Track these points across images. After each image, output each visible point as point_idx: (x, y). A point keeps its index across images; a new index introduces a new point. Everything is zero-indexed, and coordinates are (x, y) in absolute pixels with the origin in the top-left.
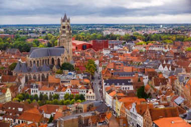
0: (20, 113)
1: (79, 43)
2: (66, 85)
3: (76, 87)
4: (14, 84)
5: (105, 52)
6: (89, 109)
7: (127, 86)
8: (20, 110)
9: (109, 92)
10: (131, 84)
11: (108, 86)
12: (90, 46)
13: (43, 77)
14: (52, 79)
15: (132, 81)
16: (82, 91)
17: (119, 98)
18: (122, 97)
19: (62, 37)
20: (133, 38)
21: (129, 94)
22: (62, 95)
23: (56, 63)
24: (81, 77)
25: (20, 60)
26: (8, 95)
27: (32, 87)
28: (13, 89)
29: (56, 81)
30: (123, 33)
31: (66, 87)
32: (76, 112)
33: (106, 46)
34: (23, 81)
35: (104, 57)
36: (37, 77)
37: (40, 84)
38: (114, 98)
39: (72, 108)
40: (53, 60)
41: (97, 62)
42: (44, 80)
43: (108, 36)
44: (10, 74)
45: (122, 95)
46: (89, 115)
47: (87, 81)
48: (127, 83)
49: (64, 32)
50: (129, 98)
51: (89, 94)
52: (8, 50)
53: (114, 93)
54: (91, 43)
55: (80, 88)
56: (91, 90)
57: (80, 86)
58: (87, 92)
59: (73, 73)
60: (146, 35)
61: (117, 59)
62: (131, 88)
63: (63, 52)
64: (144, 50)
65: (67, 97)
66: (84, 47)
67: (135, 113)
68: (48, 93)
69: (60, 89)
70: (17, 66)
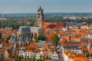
1: (48, 24)
2: (40, 49)
3: (46, 50)
5: (64, 30)
7: (77, 51)
9: (67, 54)
10: (81, 49)
11: (66, 50)
14: (32, 45)
15: (80, 47)
16: (50, 53)
17: (72, 58)
18: (74, 57)
19: (38, 20)
20: (81, 21)
21: (79, 55)
22: (38, 55)
23: (34, 36)
25: (13, 34)
27: (20, 50)
28: (9, 51)
29: (34, 47)
30: (74, 18)
31: (40, 51)
33: (65, 26)
34: (15, 46)
35: (64, 33)
36: (23, 44)
38: (69, 58)
40: (32, 34)
41: (59, 36)
43: (66, 20)
44: (8, 42)
45: (74, 55)
47: (53, 47)
48: (77, 49)
49: (39, 17)
50: (79, 58)
51: (54, 55)
52: (6, 28)
53: (69, 54)
54: (56, 24)
56: (55, 53)
57: (49, 50)
58: (53, 53)
59: (44, 42)
60: (89, 19)
61: (71, 34)
62: (80, 52)
64: (88, 28)
69: (36, 52)
70: (12, 38)
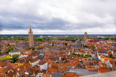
0: (73, 59)
1: (89, 40)
2: (86, 52)
3: (89, 53)
4: (71, 50)
5: (98, 43)
6: (93, 60)
8: (73, 58)
9: (100, 55)
10: (107, 53)
11: (99, 53)
12: (93, 41)
13: (79, 49)
14: (81, 50)
15: (107, 52)
16: (90, 54)
17: (103, 57)
19: (84, 38)
20: (108, 39)
21: (107, 57)
22: (84, 55)
23: (82, 45)
24: (90, 50)
26: (69, 53)
28: (71, 52)
29: (82, 50)
30: (104, 37)
33: (98, 41)
34: (73, 50)
35: (98, 44)
36: (77, 49)
37: (78, 51)
38: (101, 57)
39: (88, 59)
40: (82, 44)
41: (95, 46)
42: (79, 50)
43: (99, 38)
44: (70, 47)
45: (104, 56)
46: (93, 61)
47: (92, 51)
48: (106, 53)
49: (85, 36)
51: (93, 55)
52: (69, 41)
53: (101, 56)
54: (93, 40)
56: (93, 54)
59: (88, 48)
60: (112, 38)
61: (102, 45)
62: (107, 55)
63: (85, 42)
64: (111, 43)
65: (86, 55)
66: (91, 41)
67: (109, 63)
68: (80, 53)
69: (84, 53)
70: (72, 45)
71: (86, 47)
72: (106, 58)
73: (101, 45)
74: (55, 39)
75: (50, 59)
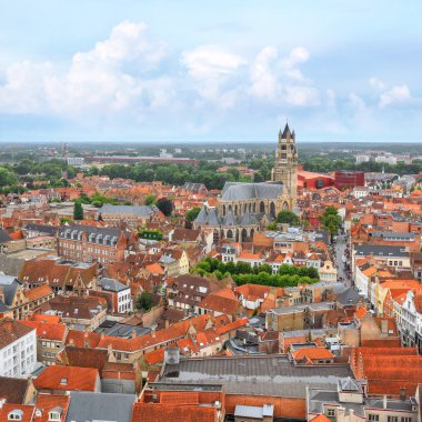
0: (203, 297)
1: (309, 176)
2: (284, 251)
3: (301, 255)
4: (194, 244)
5: (358, 194)
6: (325, 297)
7: (398, 259)
8: (203, 290)
9: (365, 267)
10: (406, 255)
11: (361, 257)
12: (330, 183)
13: (244, 232)
15: (407, 250)
16: (311, 263)
17: (382, 281)
18: (387, 278)
19: (280, 165)
21: (404, 275)
22: (276, 266)
23: (267, 210)
24: (312, 236)
25: (206, 204)
26: (184, 261)
27: (224, 250)
28: (193, 253)
30: (393, 160)
31: (284, 255)
32: (301, 301)
33: (360, 182)
34: (210, 239)
35: (357, 203)
36: (234, 235)
37: (238, 248)
38: (373, 279)
39: (295, 293)
40: (262, 205)
41: (342, 212)
42: (245, 239)
43: (364, 164)
44: (189, 226)
45: (386, 274)
46: (324, 307)
47: (321, 245)
49: (284, 156)
50: (402, 282)
51: (324, 269)
52: (187, 185)
53: (371, 271)
54: (332, 176)
55: (310, 258)
56: (328, 263)
57: (309, 255)
58: (322, 265)
59: (296, 230)
61: (381, 207)
62: (406, 263)
63: (281, 191)
65: (285, 271)
66: (317, 184)
67: (413, 309)
69: (273, 258)
71: (287, 218)
72: (399, 285)
73: (375, 206)
74: (95, 172)
75: (53, 305)
